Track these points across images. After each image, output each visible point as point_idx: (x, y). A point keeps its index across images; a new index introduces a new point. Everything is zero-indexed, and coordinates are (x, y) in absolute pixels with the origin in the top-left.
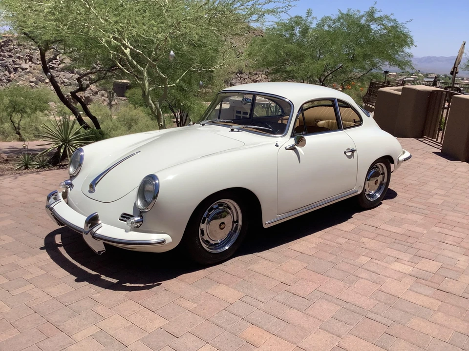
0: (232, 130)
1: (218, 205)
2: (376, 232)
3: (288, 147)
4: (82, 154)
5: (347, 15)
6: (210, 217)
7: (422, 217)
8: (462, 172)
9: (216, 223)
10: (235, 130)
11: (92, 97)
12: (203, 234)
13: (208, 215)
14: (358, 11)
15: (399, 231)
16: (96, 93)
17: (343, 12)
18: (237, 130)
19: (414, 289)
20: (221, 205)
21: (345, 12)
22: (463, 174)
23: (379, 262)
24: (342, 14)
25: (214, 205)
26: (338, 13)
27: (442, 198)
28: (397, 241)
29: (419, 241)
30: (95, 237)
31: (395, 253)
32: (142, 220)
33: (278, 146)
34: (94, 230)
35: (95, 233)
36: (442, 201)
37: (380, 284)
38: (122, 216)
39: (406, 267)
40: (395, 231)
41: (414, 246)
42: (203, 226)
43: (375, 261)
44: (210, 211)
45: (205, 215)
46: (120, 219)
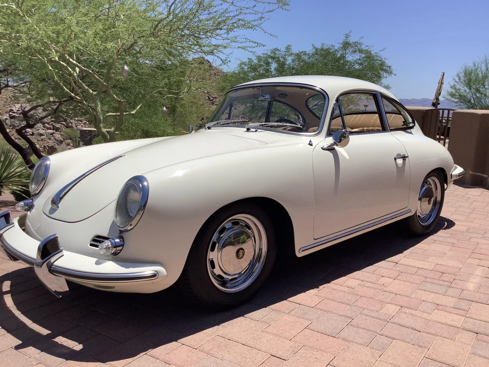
0: (248, 130)
1: (232, 223)
2: (397, 269)
3: (326, 146)
4: (48, 162)
5: (322, 49)
6: (222, 242)
7: (449, 247)
8: (476, 196)
9: (231, 250)
10: (252, 130)
11: (57, 146)
12: (213, 266)
13: (219, 239)
14: (332, 46)
15: (427, 265)
16: (61, 142)
17: (316, 47)
18: (254, 130)
19: (479, 352)
20: (236, 223)
21: (319, 47)
22: (477, 197)
23: (414, 312)
24: (317, 49)
25: (227, 224)
26: (312, 48)
27: (465, 224)
28: (428, 280)
29: (457, 278)
30: (53, 270)
31: (431, 297)
32: (122, 243)
33: (311, 145)
34: (52, 260)
35: (52, 264)
36: (466, 228)
37: (425, 347)
38: (94, 240)
39: (456, 317)
40: (421, 266)
41: (453, 285)
42: (212, 255)
43: (407, 311)
44: (221, 232)
45: (214, 238)
46: (91, 245)
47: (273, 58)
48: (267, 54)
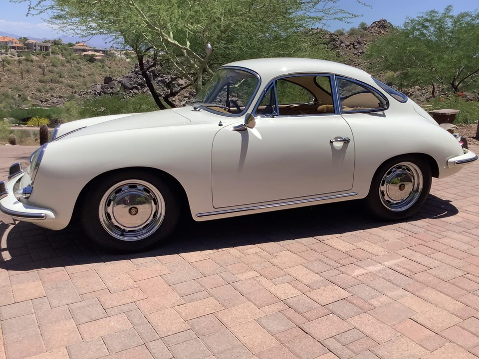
0: (195, 109)
3: (233, 127)
32: (30, 192)
33: (221, 126)
47: (431, 21)
48: (422, 17)
